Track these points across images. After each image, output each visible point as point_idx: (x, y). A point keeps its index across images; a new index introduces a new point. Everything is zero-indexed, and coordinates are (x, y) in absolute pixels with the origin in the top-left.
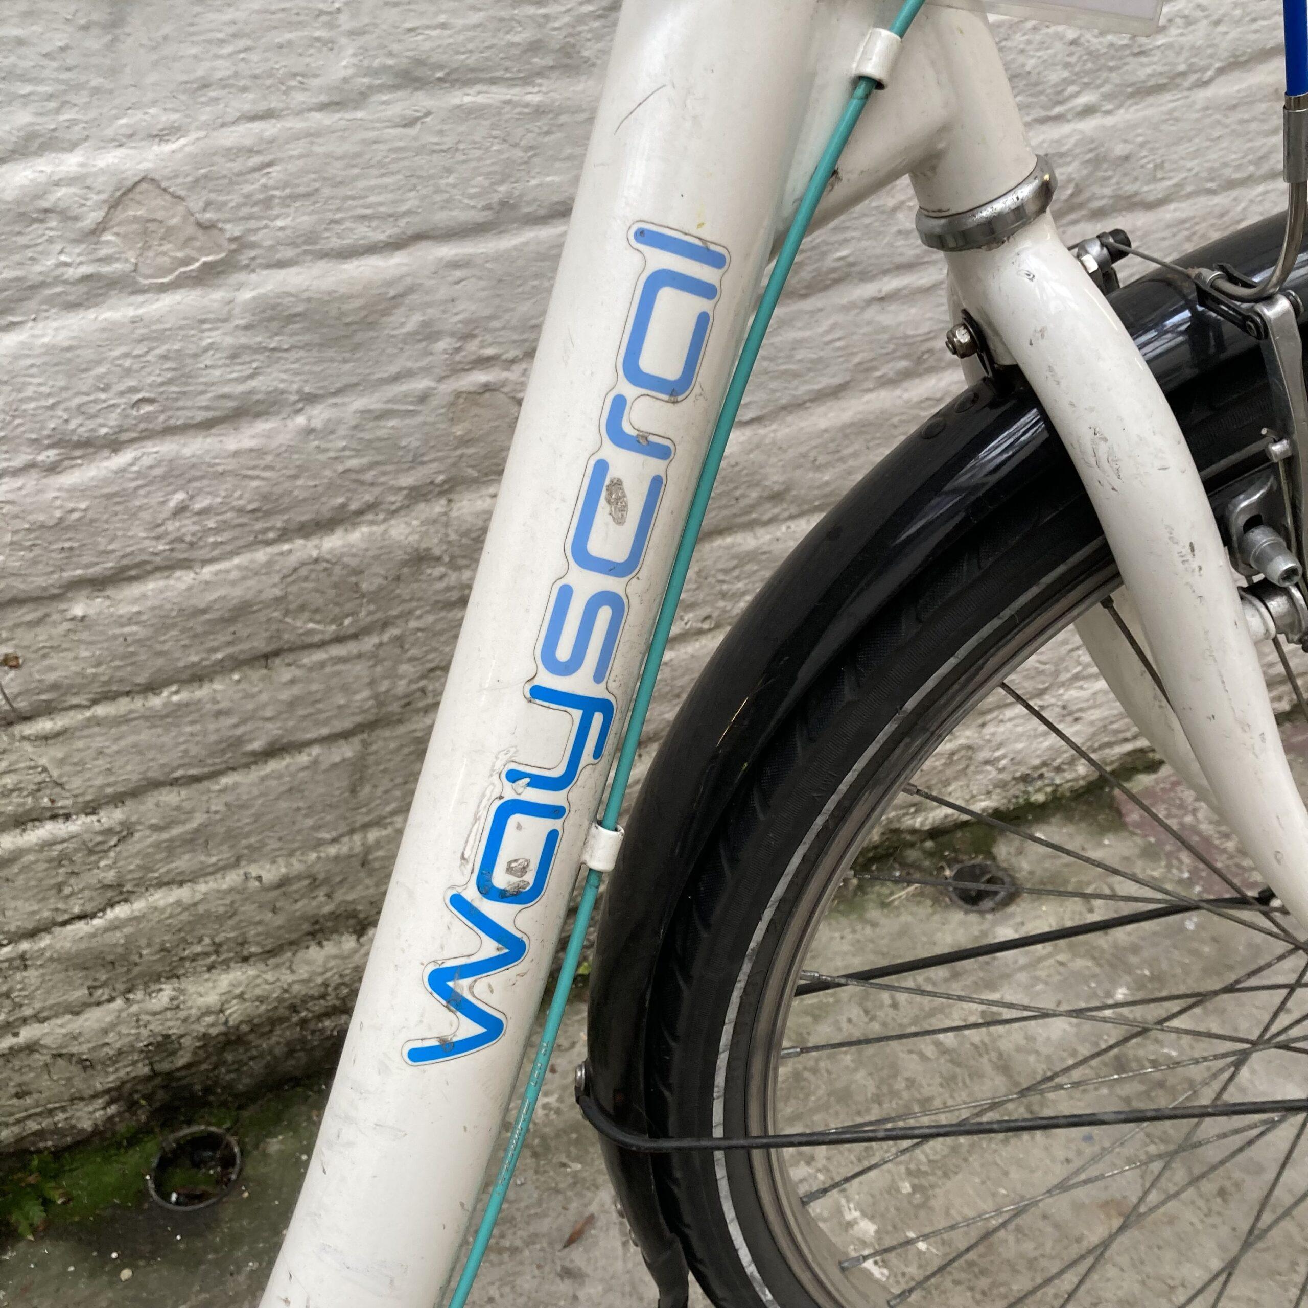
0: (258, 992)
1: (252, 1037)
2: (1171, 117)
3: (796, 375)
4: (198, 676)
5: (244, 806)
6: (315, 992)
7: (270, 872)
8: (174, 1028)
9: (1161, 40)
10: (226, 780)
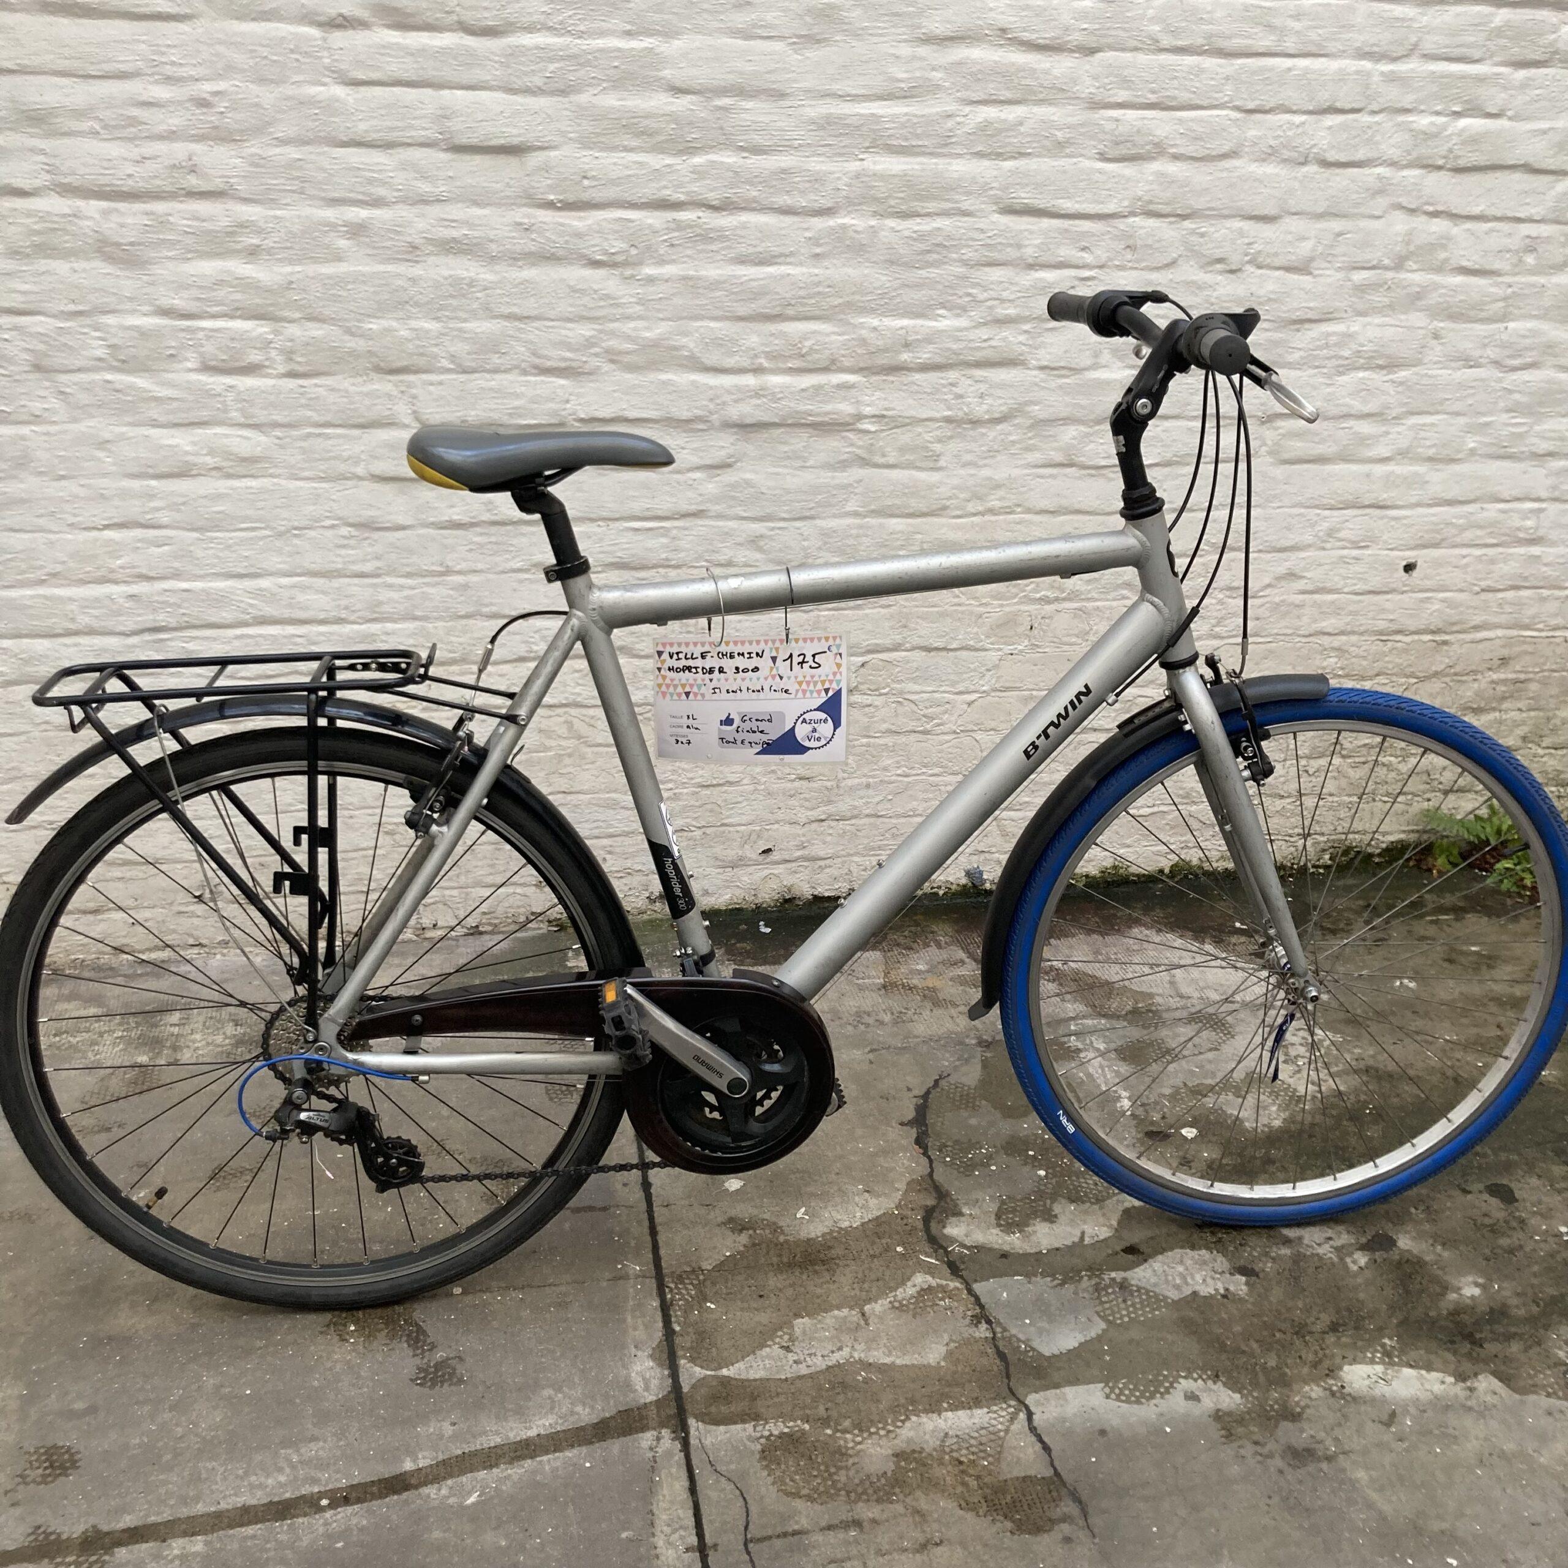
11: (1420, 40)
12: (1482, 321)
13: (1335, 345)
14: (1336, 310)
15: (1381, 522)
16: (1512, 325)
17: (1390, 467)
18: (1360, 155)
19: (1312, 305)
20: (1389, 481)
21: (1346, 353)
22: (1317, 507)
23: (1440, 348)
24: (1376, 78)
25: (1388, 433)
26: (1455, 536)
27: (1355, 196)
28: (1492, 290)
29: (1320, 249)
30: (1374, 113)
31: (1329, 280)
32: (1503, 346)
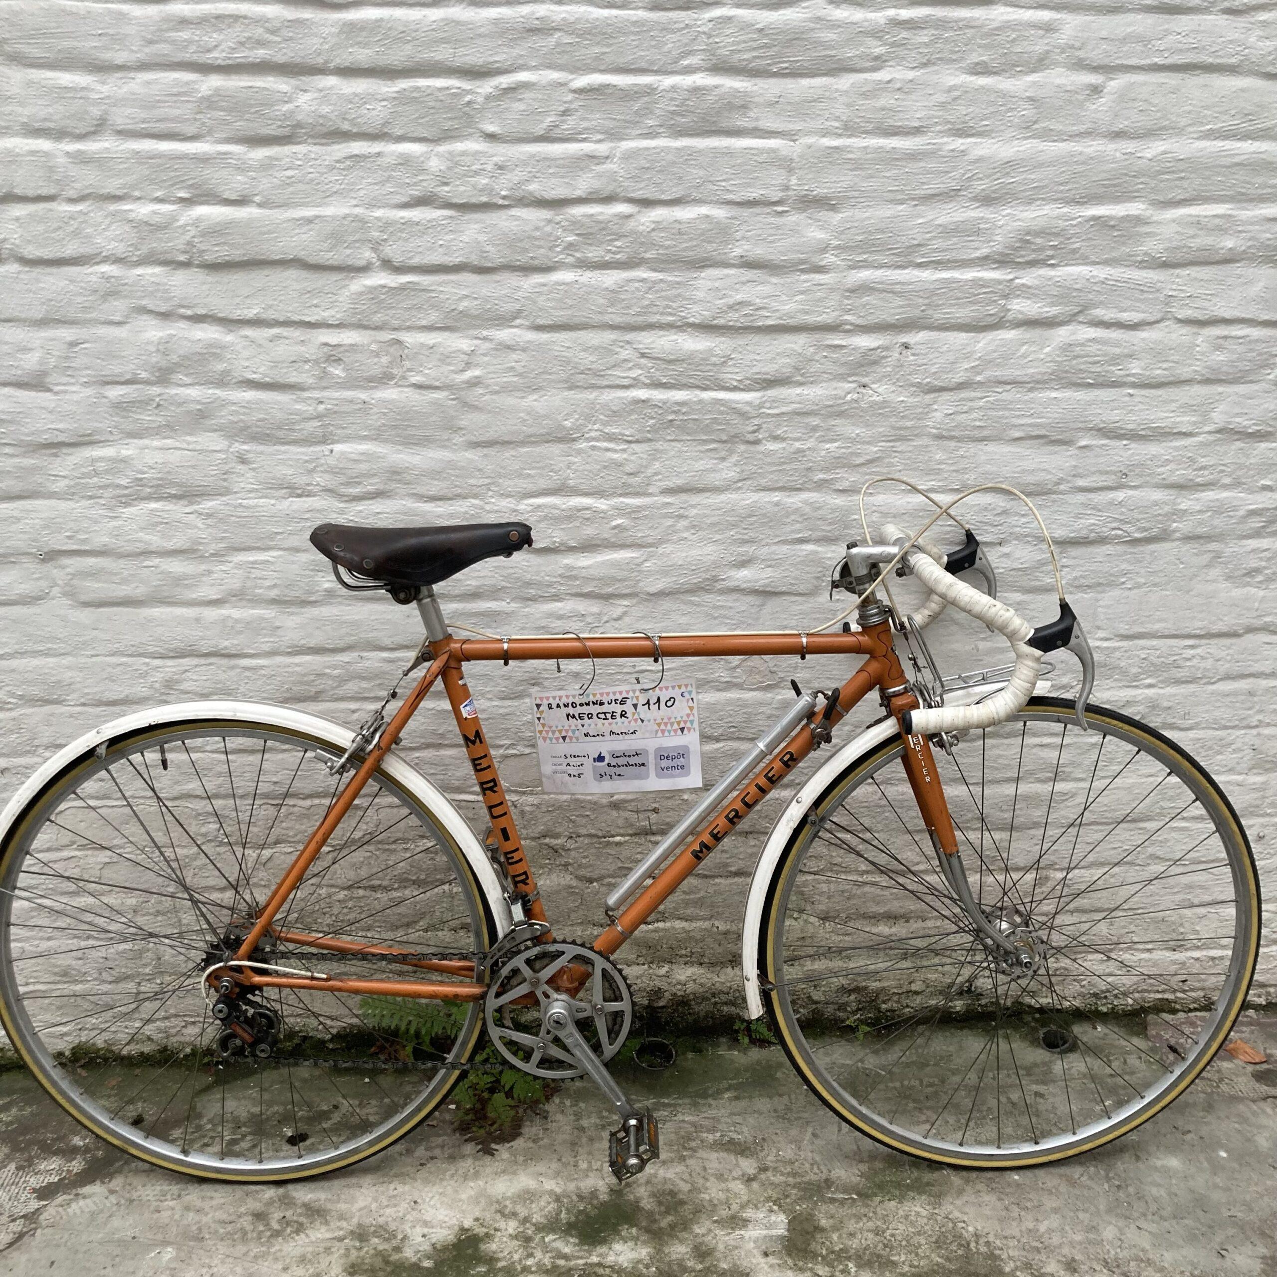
0: (702, 981)
1: (693, 1003)
2: (1193, 694)
3: (997, 769)
5: (721, 894)
6: (725, 990)
7: (723, 927)
8: (665, 987)
9: (1188, 663)
10: (717, 880)
11: (106, 112)
12: (295, 442)
13: (107, 472)
14: (95, 431)
15: (232, 673)
16: (338, 448)
17: (224, 611)
18: (70, 250)
19: (60, 426)
20: (227, 627)
21: (124, 482)
22: (141, 655)
23: (250, 474)
24: (62, 160)
25: (210, 572)
26: (334, 688)
27: (79, 299)
28: (298, 407)
29: (53, 361)
30: (71, 201)
31: (75, 397)
32: (333, 471)
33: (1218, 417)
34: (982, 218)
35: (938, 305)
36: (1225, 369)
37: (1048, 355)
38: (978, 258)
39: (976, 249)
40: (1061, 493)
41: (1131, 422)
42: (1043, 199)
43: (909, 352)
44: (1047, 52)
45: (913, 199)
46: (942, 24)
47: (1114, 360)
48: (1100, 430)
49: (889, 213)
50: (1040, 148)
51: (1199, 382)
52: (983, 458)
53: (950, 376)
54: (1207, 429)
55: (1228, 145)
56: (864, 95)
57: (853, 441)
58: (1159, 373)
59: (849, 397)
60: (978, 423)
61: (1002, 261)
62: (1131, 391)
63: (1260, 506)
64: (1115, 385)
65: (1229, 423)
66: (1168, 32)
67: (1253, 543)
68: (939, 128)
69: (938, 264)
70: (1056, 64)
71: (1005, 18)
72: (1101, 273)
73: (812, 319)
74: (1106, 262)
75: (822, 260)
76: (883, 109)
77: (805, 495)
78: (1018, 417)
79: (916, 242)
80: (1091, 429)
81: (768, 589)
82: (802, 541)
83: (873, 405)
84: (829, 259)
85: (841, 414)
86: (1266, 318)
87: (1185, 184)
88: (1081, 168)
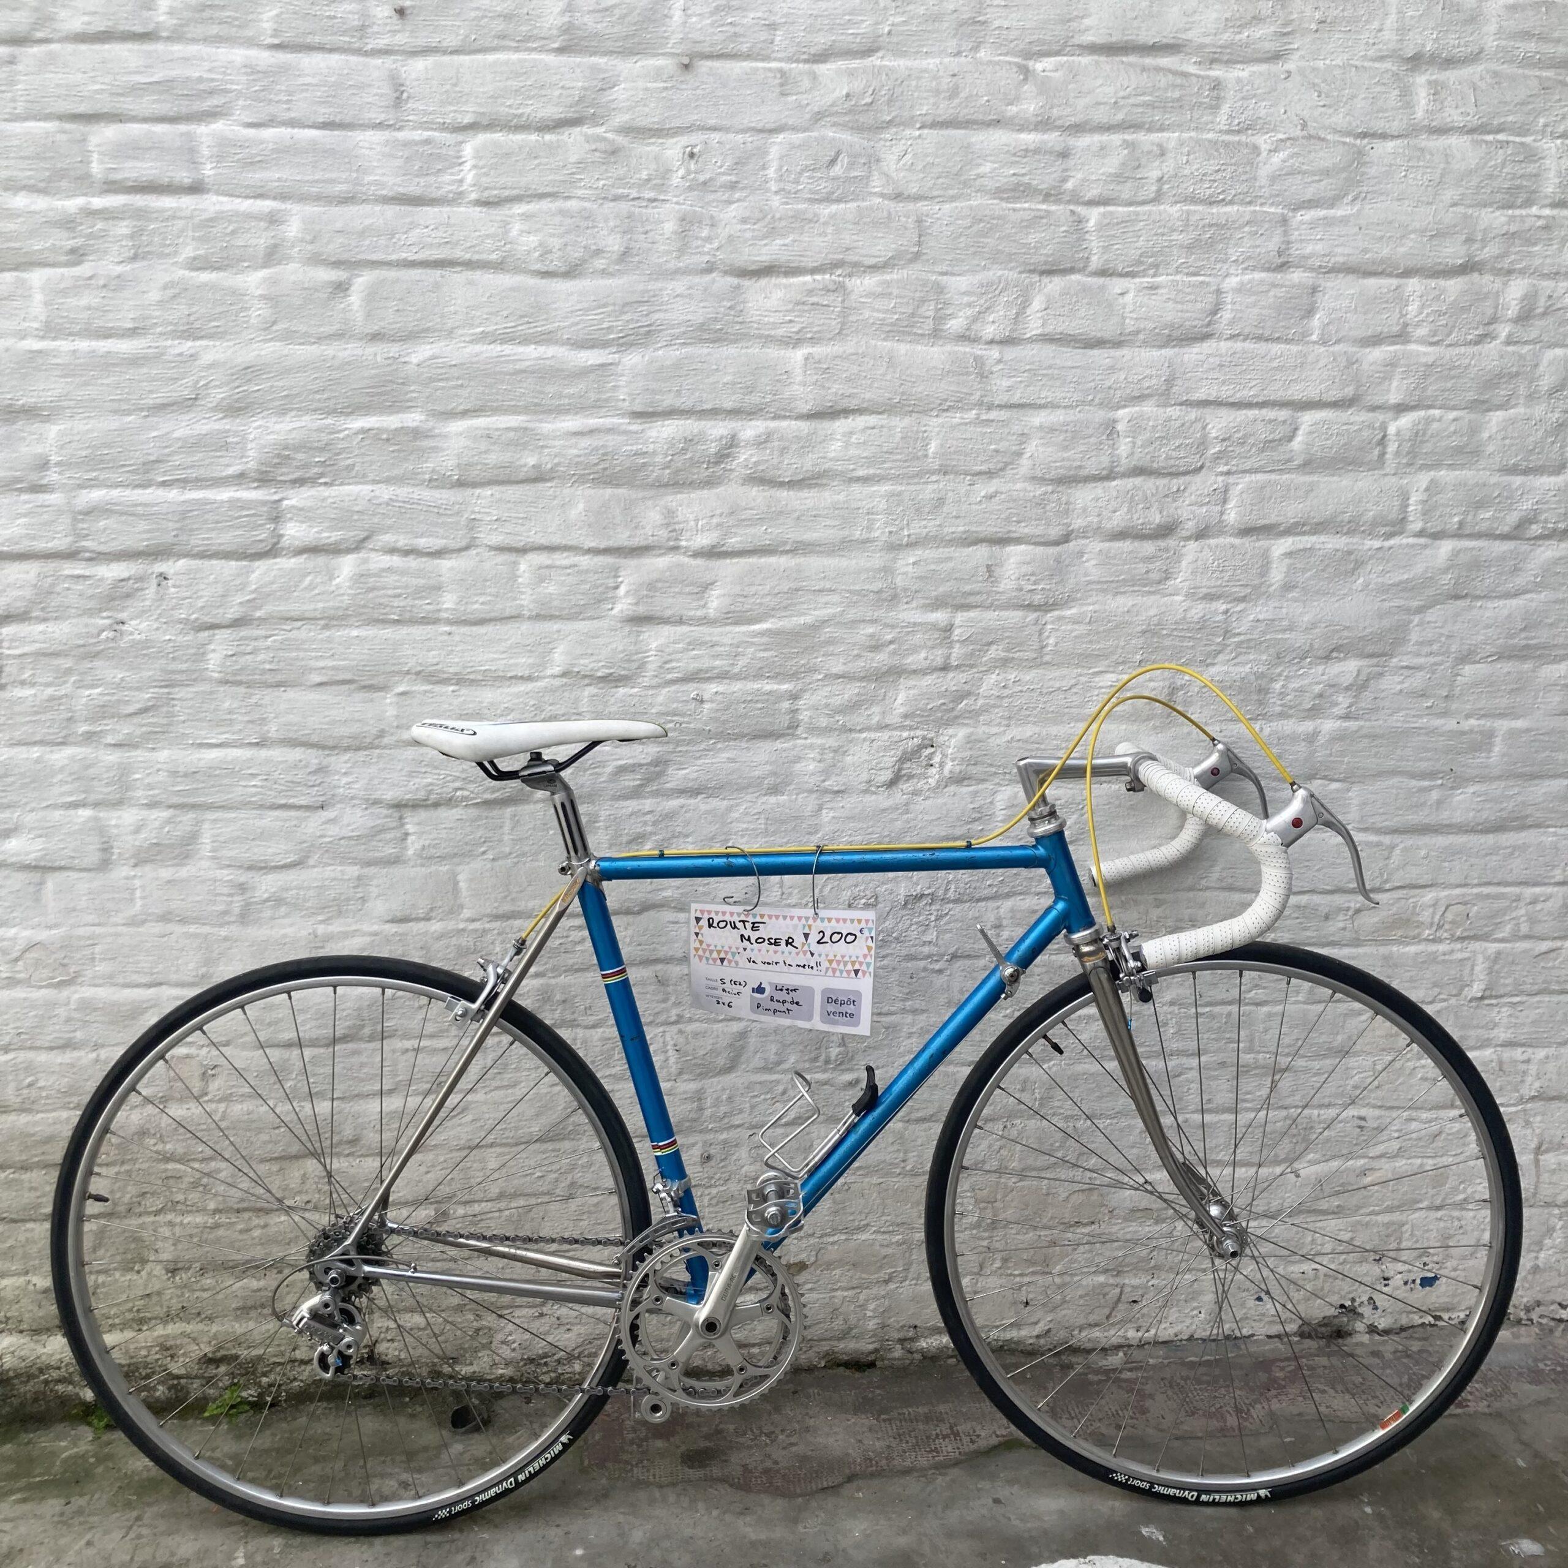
0: (23, 1354)
4: (25, 1167)
7: (41, 1282)
9: (578, 948)
10: (30, 1225)
33: (559, 659)
34: (228, 431)
35: (191, 530)
36: (555, 603)
37: (338, 587)
38: (233, 476)
39: (228, 465)
40: (385, 748)
41: (453, 664)
42: (299, 409)
43: (170, 583)
44: (275, 246)
45: (142, 410)
46: (141, 214)
47: (419, 592)
48: (418, 673)
49: (115, 425)
50: (286, 352)
51: (530, 618)
52: (283, 707)
53: (221, 611)
54: (549, 672)
55: (508, 349)
56: (64, 292)
57: (120, 686)
58: (477, 607)
59: (104, 635)
60: (268, 666)
61: (264, 479)
62: (447, 629)
63: (630, 761)
64: (426, 621)
65: (573, 665)
66: (413, 225)
67: (632, 805)
68: (159, 330)
69: (184, 483)
70: (288, 259)
71: (218, 207)
72: (385, 492)
73: (41, 545)
74: (388, 481)
75: (42, 478)
76: (89, 309)
77: (68, 751)
78: (317, 658)
79: (152, 458)
80: (408, 673)
81: (42, 864)
82: (75, 805)
83: (134, 644)
84: (53, 476)
85: (96, 655)
86: (593, 545)
87: (465, 393)
88: (336, 375)
